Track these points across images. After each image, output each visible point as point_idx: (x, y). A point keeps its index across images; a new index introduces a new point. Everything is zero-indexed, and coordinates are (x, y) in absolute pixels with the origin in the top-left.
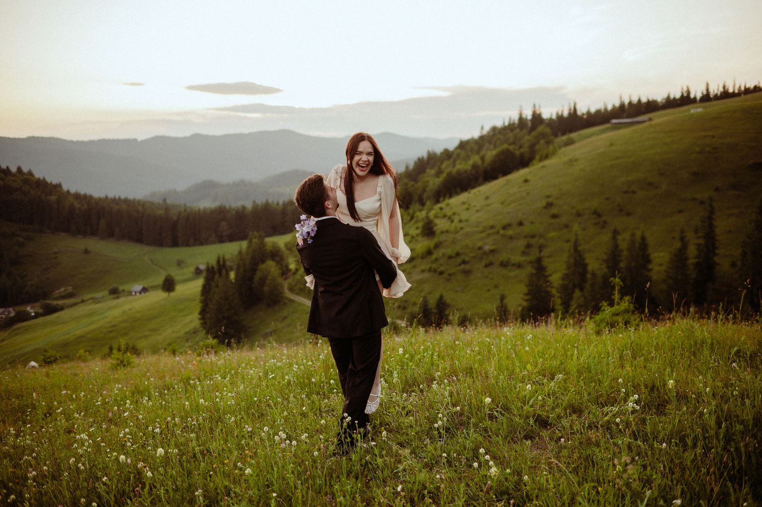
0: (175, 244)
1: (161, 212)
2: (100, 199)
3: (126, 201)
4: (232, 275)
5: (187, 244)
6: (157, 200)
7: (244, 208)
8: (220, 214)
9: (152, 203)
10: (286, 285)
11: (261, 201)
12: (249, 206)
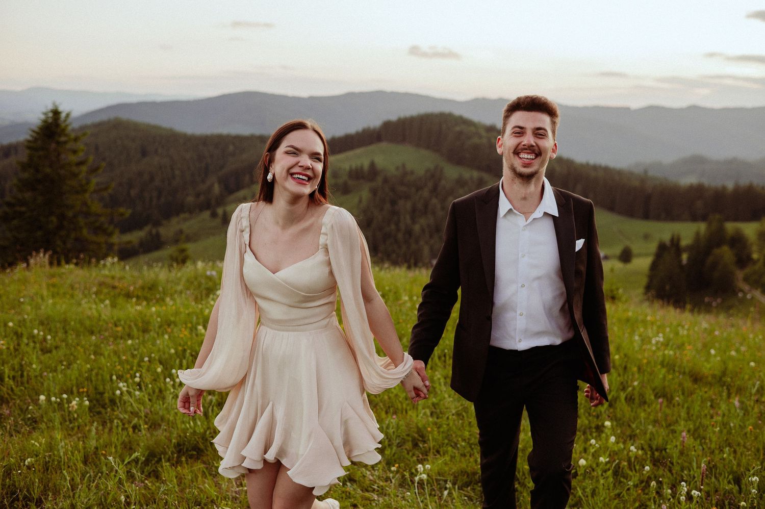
0: (646, 216)
1: (636, 183)
2: (582, 165)
3: (606, 170)
4: (685, 257)
5: (658, 218)
6: (638, 171)
7: (724, 188)
8: (698, 191)
9: (631, 174)
10: (740, 274)
11: (744, 182)
12: (730, 185)
